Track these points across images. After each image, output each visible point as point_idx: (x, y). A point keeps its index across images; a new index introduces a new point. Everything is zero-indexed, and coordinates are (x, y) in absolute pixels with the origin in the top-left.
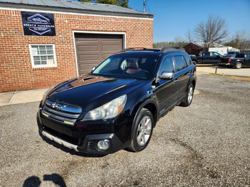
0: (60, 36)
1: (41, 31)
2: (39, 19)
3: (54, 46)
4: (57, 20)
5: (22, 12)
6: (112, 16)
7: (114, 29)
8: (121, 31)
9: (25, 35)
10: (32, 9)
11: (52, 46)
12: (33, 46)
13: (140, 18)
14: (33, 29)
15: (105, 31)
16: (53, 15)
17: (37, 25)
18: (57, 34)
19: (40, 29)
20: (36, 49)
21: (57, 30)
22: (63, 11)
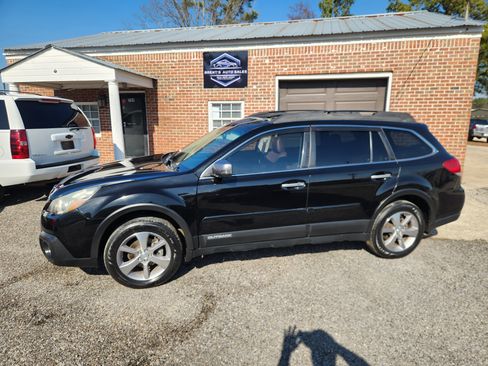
0: (255, 87)
1: (225, 81)
2: (226, 62)
3: (243, 103)
4: (252, 60)
5: (204, 53)
6: (362, 42)
7: (363, 67)
8: (381, 71)
9: (205, 87)
10: (219, 46)
11: (240, 105)
12: (214, 105)
13: (436, 38)
14: (215, 78)
15: (341, 73)
16: (246, 52)
17: (222, 71)
18: (250, 83)
19: (225, 77)
20: (217, 109)
21: (250, 78)
22: (264, 44)
